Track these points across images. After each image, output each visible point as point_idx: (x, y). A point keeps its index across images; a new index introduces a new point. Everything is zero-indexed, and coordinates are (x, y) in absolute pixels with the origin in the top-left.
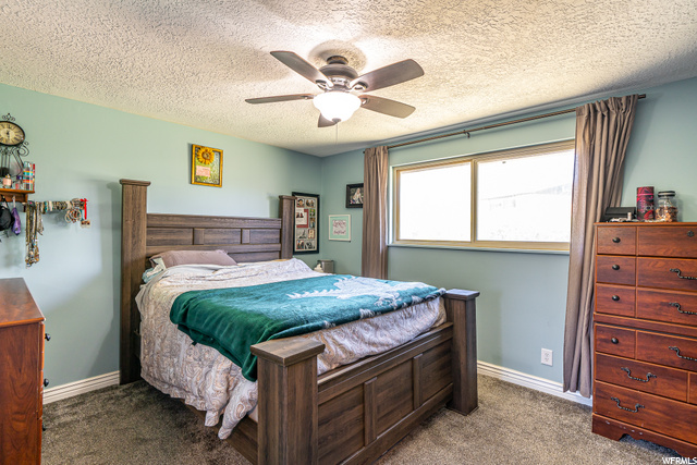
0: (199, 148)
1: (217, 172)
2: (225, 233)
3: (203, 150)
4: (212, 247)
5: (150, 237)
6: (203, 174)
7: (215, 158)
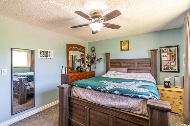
0: (122, 42)
1: (128, 47)
2: (129, 64)
3: (123, 42)
4: (124, 67)
5: (111, 65)
6: (124, 48)
7: (127, 43)
